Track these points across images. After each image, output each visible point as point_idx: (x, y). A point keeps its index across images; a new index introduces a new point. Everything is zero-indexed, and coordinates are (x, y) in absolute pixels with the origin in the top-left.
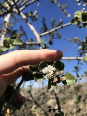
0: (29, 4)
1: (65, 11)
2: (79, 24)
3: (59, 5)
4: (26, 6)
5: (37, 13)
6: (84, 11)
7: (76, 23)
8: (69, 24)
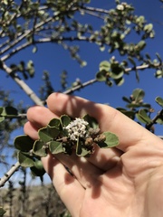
0: (16, 51)
1: (77, 56)
2: (108, 80)
3: (66, 47)
4: (12, 54)
5: (32, 65)
6: (114, 60)
7: (104, 79)
8: (92, 81)
